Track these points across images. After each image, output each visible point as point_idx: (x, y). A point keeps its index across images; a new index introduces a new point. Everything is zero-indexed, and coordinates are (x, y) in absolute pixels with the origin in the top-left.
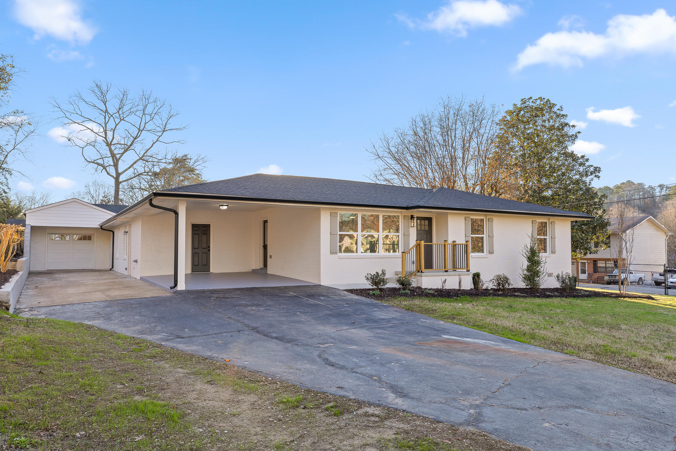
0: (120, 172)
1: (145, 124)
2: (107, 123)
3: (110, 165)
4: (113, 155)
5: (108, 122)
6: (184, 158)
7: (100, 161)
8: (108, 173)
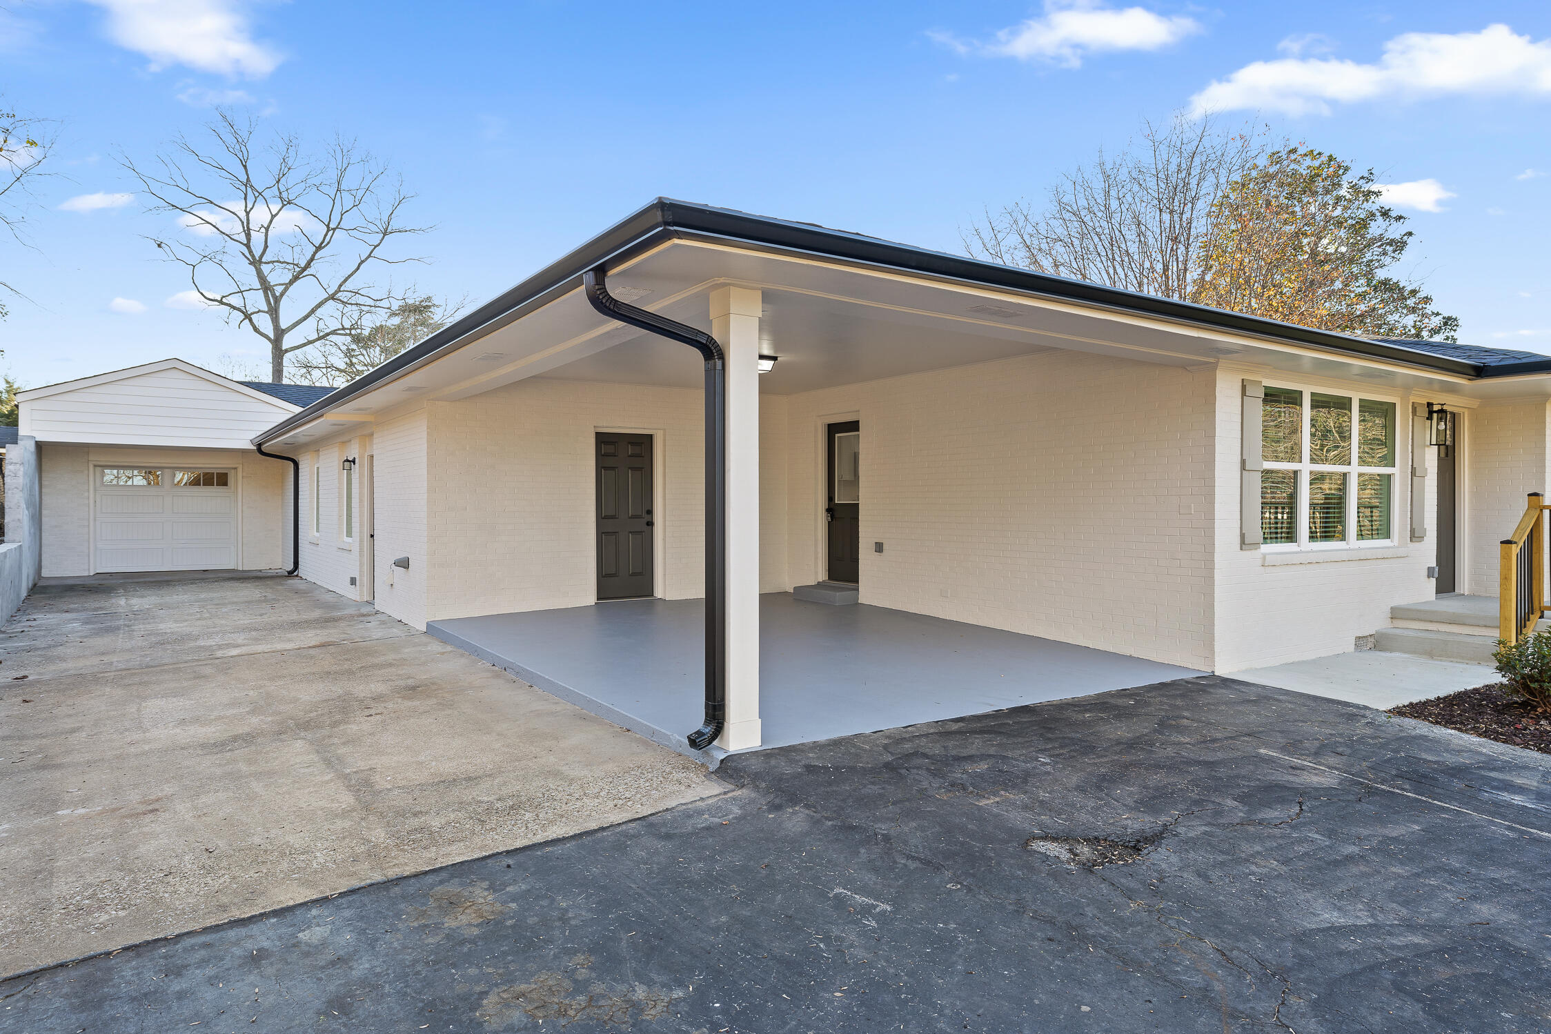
0: (283, 327)
1: (342, 215)
2: (250, 211)
3: (259, 311)
4: (266, 287)
5: (252, 209)
6: (424, 304)
7: (236, 300)
8: (256, 329)
